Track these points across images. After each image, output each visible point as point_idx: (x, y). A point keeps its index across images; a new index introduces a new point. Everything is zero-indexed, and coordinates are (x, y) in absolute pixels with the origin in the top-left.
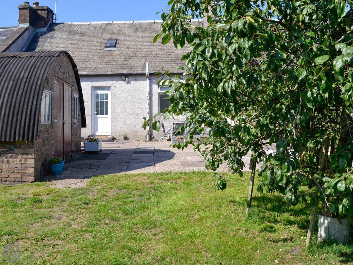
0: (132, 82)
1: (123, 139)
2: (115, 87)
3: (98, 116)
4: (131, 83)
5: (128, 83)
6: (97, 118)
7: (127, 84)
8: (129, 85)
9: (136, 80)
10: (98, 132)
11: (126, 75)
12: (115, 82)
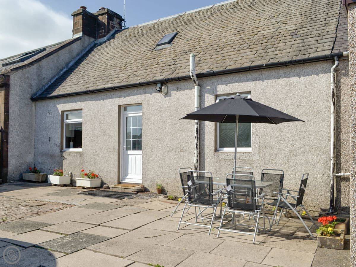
0: (173, 93)
1: (157, 192)
2: (148, 103)
3: (130, 152)
4: (170, 96)
5: (167, 94)
6: (128, 155)
7: (165, 97)
8: (168, 98)
9: (178, 89)
10: (128, 177)
11: (164, 82)
12: (148, 96)
